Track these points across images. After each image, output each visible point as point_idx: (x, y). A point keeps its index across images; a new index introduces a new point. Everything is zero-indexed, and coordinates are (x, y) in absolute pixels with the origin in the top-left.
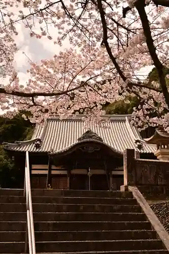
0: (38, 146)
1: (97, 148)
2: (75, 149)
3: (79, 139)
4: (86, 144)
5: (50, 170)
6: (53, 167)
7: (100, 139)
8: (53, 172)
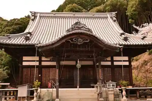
0: (27, 39)
1: (87, 40)
2: (64, 41)
3: (68, 31)
4: (75, 36)
5: (40, 61)
6: (43, 59)
7: (89, 30)
8: (43, 64)
